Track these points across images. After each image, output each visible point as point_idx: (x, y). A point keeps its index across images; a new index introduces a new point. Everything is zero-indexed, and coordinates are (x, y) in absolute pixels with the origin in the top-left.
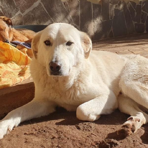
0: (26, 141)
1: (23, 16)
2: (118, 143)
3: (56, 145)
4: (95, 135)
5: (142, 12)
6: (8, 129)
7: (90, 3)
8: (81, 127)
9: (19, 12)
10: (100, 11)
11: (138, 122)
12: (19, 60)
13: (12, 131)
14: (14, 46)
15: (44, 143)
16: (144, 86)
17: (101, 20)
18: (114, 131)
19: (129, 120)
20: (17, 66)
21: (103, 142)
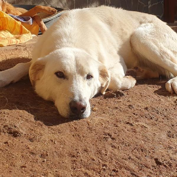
5: (139, 2)
12: (13, 30)
20: (11, 35)
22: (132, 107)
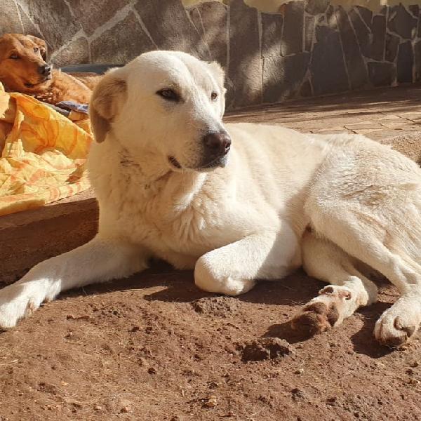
0: (69, 336)
1: (89, 43)
2: (292, 348)
3: (140, 347)
4: (237, 328)
5: (388, 34)
6: (29, 305)
7: (254, 10)
8: (204, 306)
9: (81, 34)
10: (278, 30)
11: (347, 299)
12: (73, 146)
13: (38, 310)
14: (60, 112)
15: (111, 341)
16: (367, 212)
17: (281, 55)
18: (285, 320)
19: (323, 293)
20: (66, 161)
21: (254, 343)
22: (300, 396)
